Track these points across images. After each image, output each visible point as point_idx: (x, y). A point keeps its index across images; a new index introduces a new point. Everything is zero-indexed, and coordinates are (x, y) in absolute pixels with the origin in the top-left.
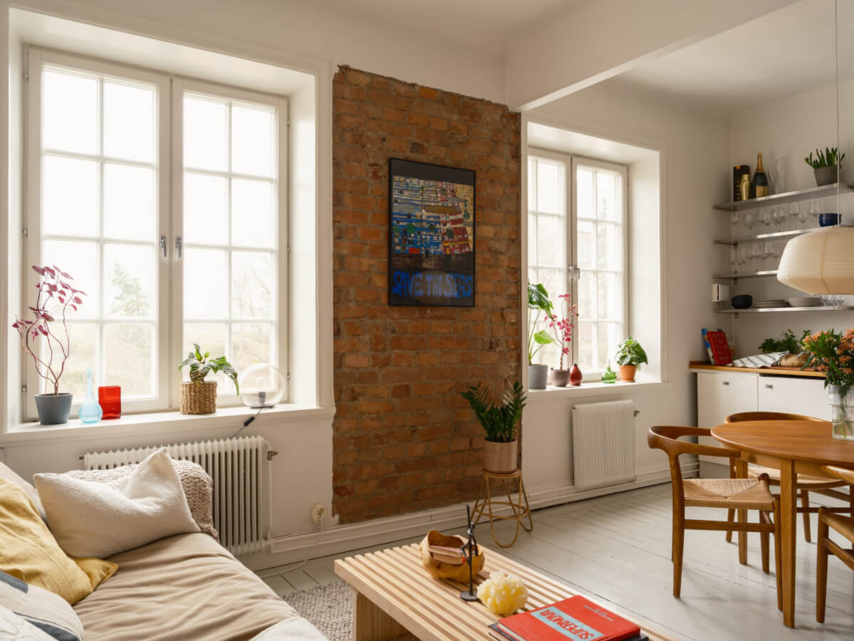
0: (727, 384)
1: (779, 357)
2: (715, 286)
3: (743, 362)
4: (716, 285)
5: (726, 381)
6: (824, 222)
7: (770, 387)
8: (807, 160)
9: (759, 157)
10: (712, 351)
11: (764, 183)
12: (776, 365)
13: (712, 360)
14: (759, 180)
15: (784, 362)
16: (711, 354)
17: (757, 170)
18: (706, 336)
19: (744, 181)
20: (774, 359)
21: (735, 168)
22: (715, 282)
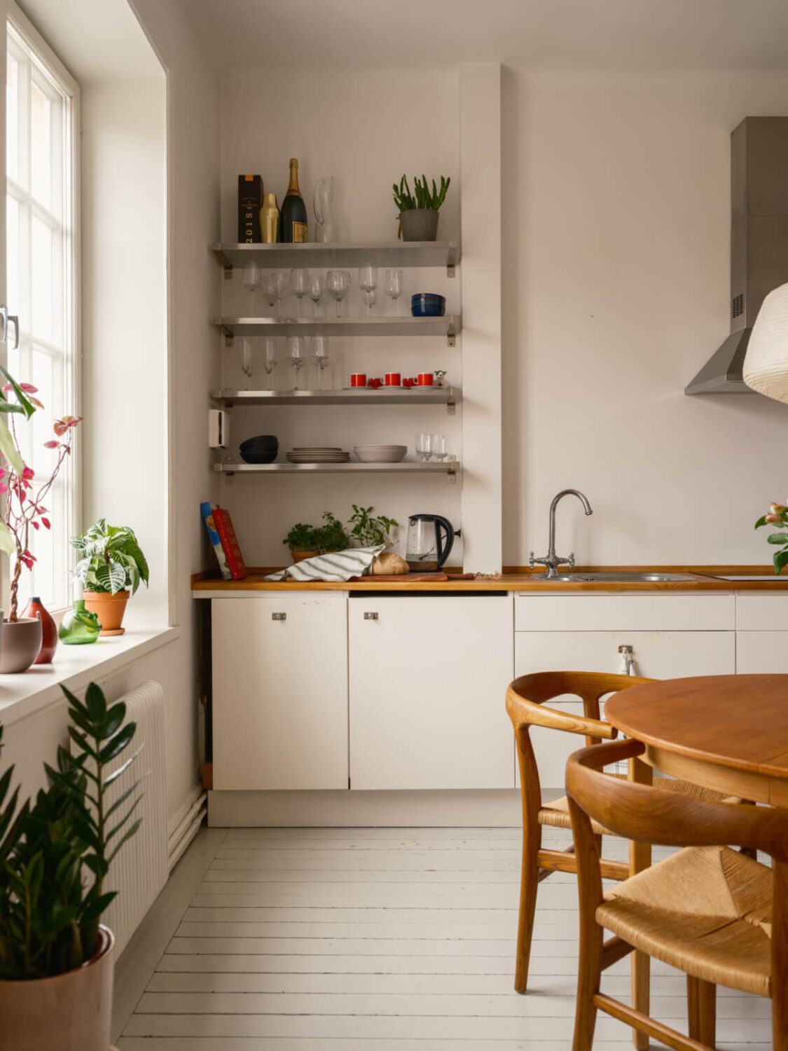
0: (282, 617)
1: (371, 557)
2: (214, 414)
3: (303, 572)
4: (217, 412)
5: (279, 610)
6: (423, 310)
7: (375, 616)
8: (395, 188)
9: (293, 164)
10: (225, 550)
11: (303, 220)
12: (368, 574)
13: (225, 570)
14: (295, 211)
15: (379, 568)
16: (221, 556)
17: (290, 190)
18: (210, 519)
19: (269, 206)
20: (361, 562)
21: (242, 178)
22: (214, 407)
